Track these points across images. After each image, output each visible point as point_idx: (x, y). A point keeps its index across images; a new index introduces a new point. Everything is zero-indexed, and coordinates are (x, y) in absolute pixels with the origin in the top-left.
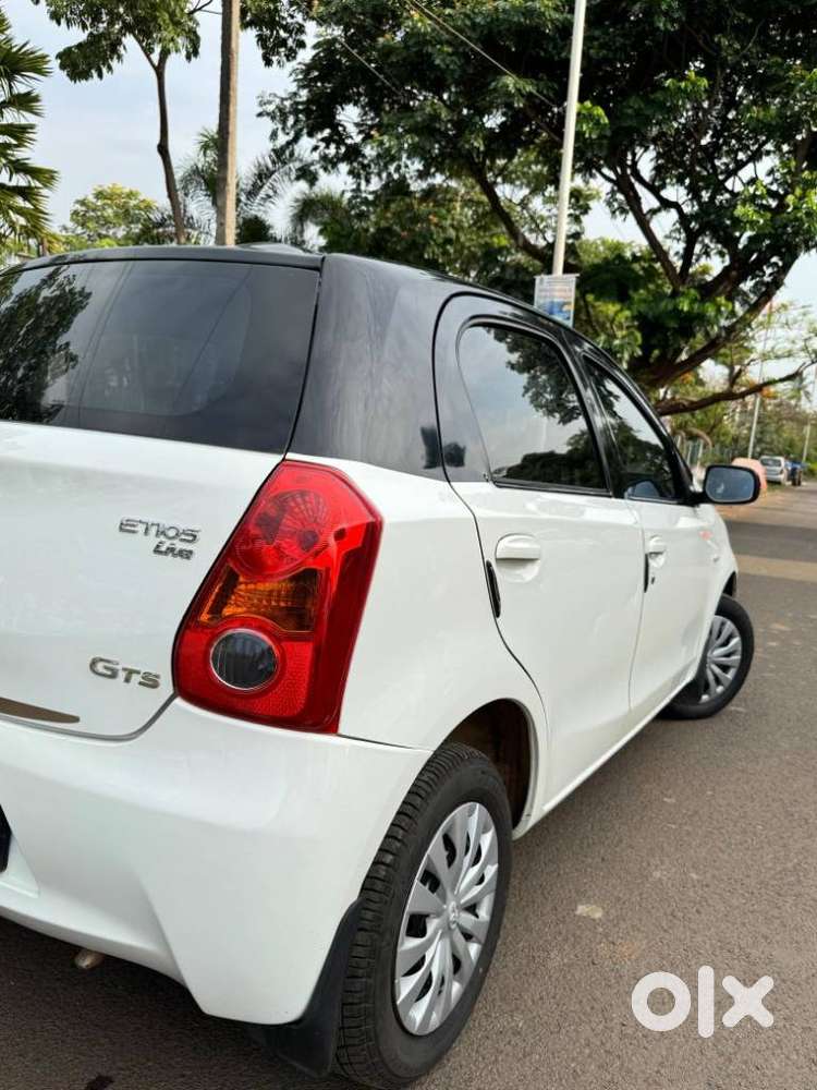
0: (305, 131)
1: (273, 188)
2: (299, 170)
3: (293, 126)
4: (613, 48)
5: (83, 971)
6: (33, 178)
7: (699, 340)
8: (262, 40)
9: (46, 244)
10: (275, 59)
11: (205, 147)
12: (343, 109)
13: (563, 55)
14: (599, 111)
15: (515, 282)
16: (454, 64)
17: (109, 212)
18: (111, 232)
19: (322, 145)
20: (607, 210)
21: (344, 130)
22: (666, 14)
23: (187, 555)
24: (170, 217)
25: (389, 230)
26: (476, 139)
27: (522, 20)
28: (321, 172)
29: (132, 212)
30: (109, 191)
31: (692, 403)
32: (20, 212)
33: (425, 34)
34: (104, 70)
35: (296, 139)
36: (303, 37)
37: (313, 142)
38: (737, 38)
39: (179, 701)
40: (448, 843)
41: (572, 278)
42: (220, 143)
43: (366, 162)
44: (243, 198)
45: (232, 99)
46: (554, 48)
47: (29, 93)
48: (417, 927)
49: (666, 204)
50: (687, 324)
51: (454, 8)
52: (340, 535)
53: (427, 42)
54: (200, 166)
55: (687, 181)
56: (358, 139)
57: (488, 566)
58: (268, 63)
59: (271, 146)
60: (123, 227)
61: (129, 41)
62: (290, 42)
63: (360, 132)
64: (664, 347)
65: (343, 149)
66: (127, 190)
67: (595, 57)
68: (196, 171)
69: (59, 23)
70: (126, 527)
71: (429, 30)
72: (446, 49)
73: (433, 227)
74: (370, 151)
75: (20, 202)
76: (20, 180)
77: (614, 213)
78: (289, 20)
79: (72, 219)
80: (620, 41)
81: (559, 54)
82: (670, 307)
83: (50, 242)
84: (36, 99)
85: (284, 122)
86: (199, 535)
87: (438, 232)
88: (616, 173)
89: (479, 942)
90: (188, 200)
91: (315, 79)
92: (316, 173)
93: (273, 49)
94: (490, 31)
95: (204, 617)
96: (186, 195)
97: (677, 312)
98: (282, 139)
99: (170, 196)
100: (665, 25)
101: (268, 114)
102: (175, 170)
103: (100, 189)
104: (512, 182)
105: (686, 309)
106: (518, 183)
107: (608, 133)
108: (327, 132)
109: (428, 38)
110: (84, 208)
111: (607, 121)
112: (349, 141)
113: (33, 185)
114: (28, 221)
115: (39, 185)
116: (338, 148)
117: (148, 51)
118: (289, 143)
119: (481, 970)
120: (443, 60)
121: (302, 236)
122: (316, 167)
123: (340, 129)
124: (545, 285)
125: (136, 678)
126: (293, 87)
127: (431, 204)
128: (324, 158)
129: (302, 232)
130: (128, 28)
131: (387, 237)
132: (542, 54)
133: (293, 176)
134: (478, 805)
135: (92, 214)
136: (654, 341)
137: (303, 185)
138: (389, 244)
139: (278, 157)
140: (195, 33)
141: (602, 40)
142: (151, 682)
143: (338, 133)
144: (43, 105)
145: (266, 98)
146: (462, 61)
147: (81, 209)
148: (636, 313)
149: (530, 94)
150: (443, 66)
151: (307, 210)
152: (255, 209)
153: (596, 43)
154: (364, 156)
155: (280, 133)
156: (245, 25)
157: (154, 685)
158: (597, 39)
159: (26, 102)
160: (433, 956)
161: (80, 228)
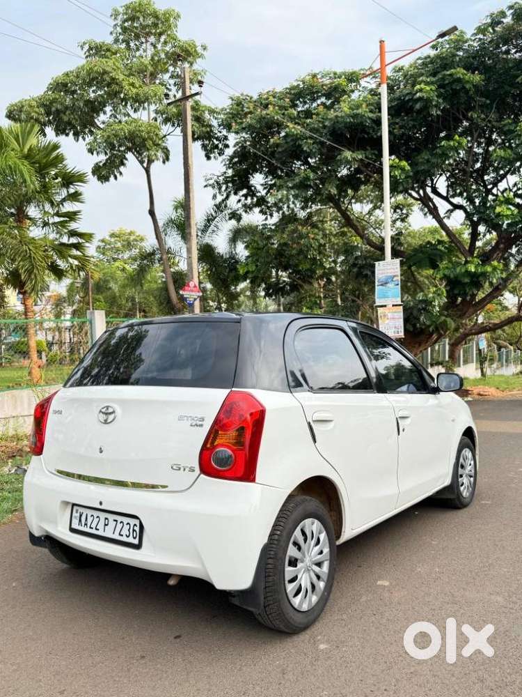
0: (232, 192)
1: (216, 226)
2: (231, 213)
3: (225, 191)
4: (408, 128)
5: (170, 586)
6: (80, 238)
7: (487, 289)
8: (204, 146)
9: (90, 274)
10: (212, 156)
11: (176, 208)
12: (253, 177)
13: (379, 134)
14: (404, 163)
15: (366, 264)
16: (315, 148)
17: (119, 245)
18: (120, 256)
19: (243, 198)
20: (421, 213)
21: (255, 188)
22: (436, 106)
23: (201, 425)
24: (158, 249)
25: (285, 244)
26: (331, 188)
27: (352, 120)
28: (243, 214)
29: (132, 243)
30: (118, 232)
31: (495, 324)
32: (75, 257)
33: (297, 134)
34: (118, 175)
35: (227, 197)
36: (227, 142)
37: (237, 197)
38: (482, 112)
39: (202, 476)
40: (304, 533)
41: (397, 261)
42: (185, 206)
43: (269, 205)
44: (199, 234)
45: (191, 190)
46: (373, 131)
47: (76, 192)
48: (293, 563)
49: (457, 207)
50: (476, 280)
51: (312, 118)
52: (251, 414)
53: (298, 139)
54: (173, 218)
55: (465, 194)
56: (263, 193)
57: (309, 423)
58: (208, 158)
59: (213, 203)
60: (127, 252)
61: (129, 155)
62: (220, 146)
63: (265, 188)
64: (464, 295)
65: (255, 199)
66: (129, 231)
67: (397, 133)
68: (171, 221)
69: (92, 154)
70: (181, 418)
71: (299, 132)
72: (309, 141)
73: (311, 240)
74: (271, 200)
75: (75, 252)
76: (74, 240)
77: (425, 214)
78: (219, 134)
79: (97, 251)
80: (411, 123)
81: (376, 134)
82: (463, 270)
83: (92, 272)
84: (80, 194)
85: (220, 189)
86: (205, 419)
87: (314, 243)
88: (419, 194)
89: (323, 581)
90: (167, 238)
91: (236, 163)
92: (241, 214)
93: (211, 151)
94: (334, 128)
95: (208, 446)
96: (166, 235)
97: (468, 273)
98: (220, 198)
99: (157, 238)
100: (436, 112)
101: (210, 185)
102: (158, 221)
103: (112, 232)
104: (361, 202)
105: (473, 270)
106: (365, 201)
107: (411, 174)
108: (245, 191)
109: (298, 136)
110: (104, 244)
111: (409, 168)
112: (258, 194)
113: (80, 241)
114: (80, 262)
115: (84, 241)
116: (252, 199)
117: (141, 162)
118: (223, 201)
119: (326, 594)
120: (308, 147)
121: (235, 250)
122: (241, 211)
123: (253, 188)
124: (381, 267)
125: (187, 469)
126: (224, 169)
127: (309, 228)
128: (245, 206)
129: (235, 247)
130: (129, 149)
131: (284, 248)
132: (366, 136)
133: (227, 218)
134: (316, 521)
135: (108, 246)
136: (456, 292)
137: (233, 222)
138: (287, 252)
139: (218, 208)
140: (167, 149)
141: (400, 124)
142: (192, 470)
143: (252, 191)
144: (84, 197)
145: (209, 177)
146: (319, 146)
147: (102, 244)
148: (442, 276)
149: (361, 160)
150: (308, 150)
151: (236, 236)
152: (207, 240)
153: (397, 126)
154: (268, 202)
155: (218, 195)
156: (194, 140)
157: (194, 471)
158: (397, 124)
159: (75, 197)
160: (302, 577)
161: (102, 256)
